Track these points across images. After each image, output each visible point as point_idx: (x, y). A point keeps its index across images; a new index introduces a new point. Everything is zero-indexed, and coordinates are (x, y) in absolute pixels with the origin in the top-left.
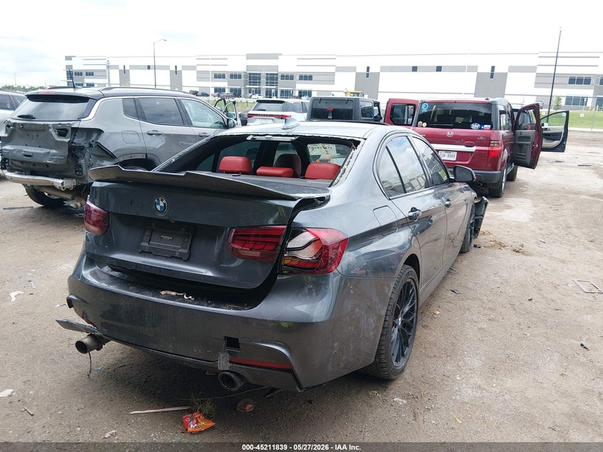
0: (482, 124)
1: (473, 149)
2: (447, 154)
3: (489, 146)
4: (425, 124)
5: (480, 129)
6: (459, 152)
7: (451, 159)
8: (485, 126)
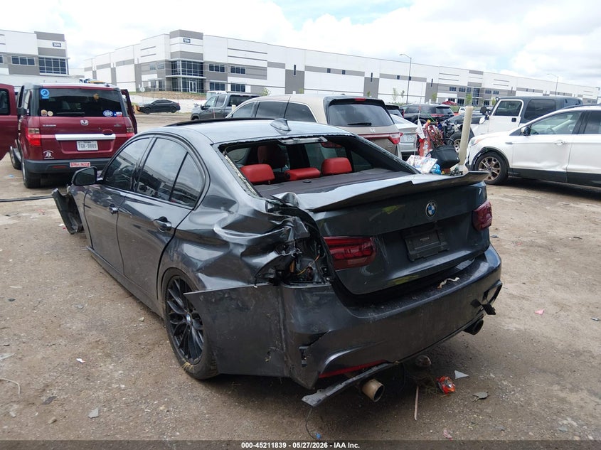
0: (114, 111)
1: (113, 136)
2: (86, 144)
3: (126, 133)
4: (50, 113)
5: (113, 116)
6: (99, 141)
7: (92, 149)
8: (117, 113)
